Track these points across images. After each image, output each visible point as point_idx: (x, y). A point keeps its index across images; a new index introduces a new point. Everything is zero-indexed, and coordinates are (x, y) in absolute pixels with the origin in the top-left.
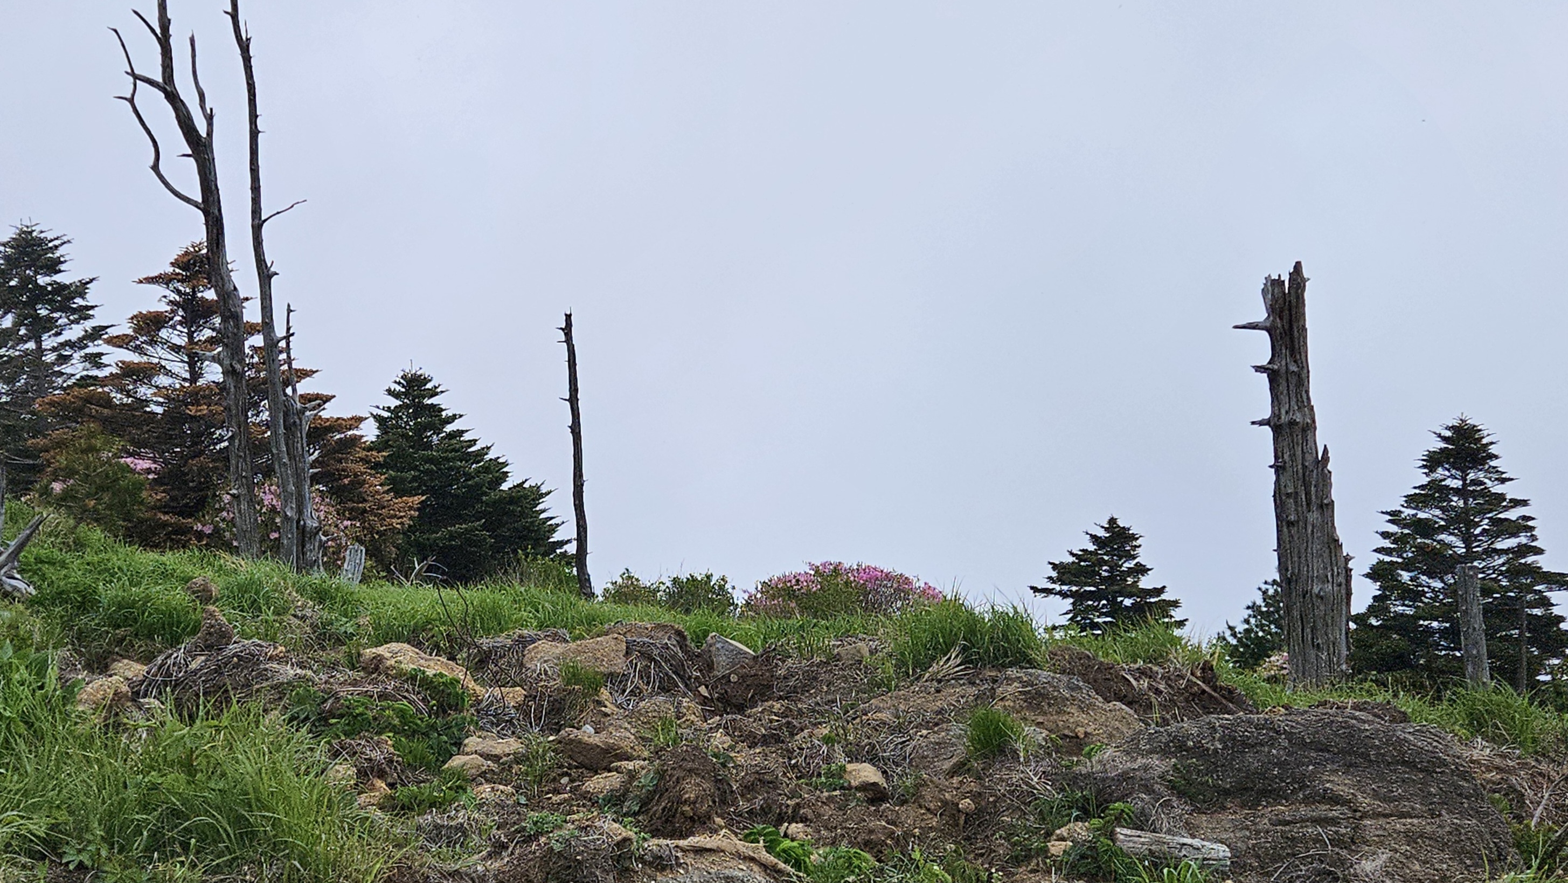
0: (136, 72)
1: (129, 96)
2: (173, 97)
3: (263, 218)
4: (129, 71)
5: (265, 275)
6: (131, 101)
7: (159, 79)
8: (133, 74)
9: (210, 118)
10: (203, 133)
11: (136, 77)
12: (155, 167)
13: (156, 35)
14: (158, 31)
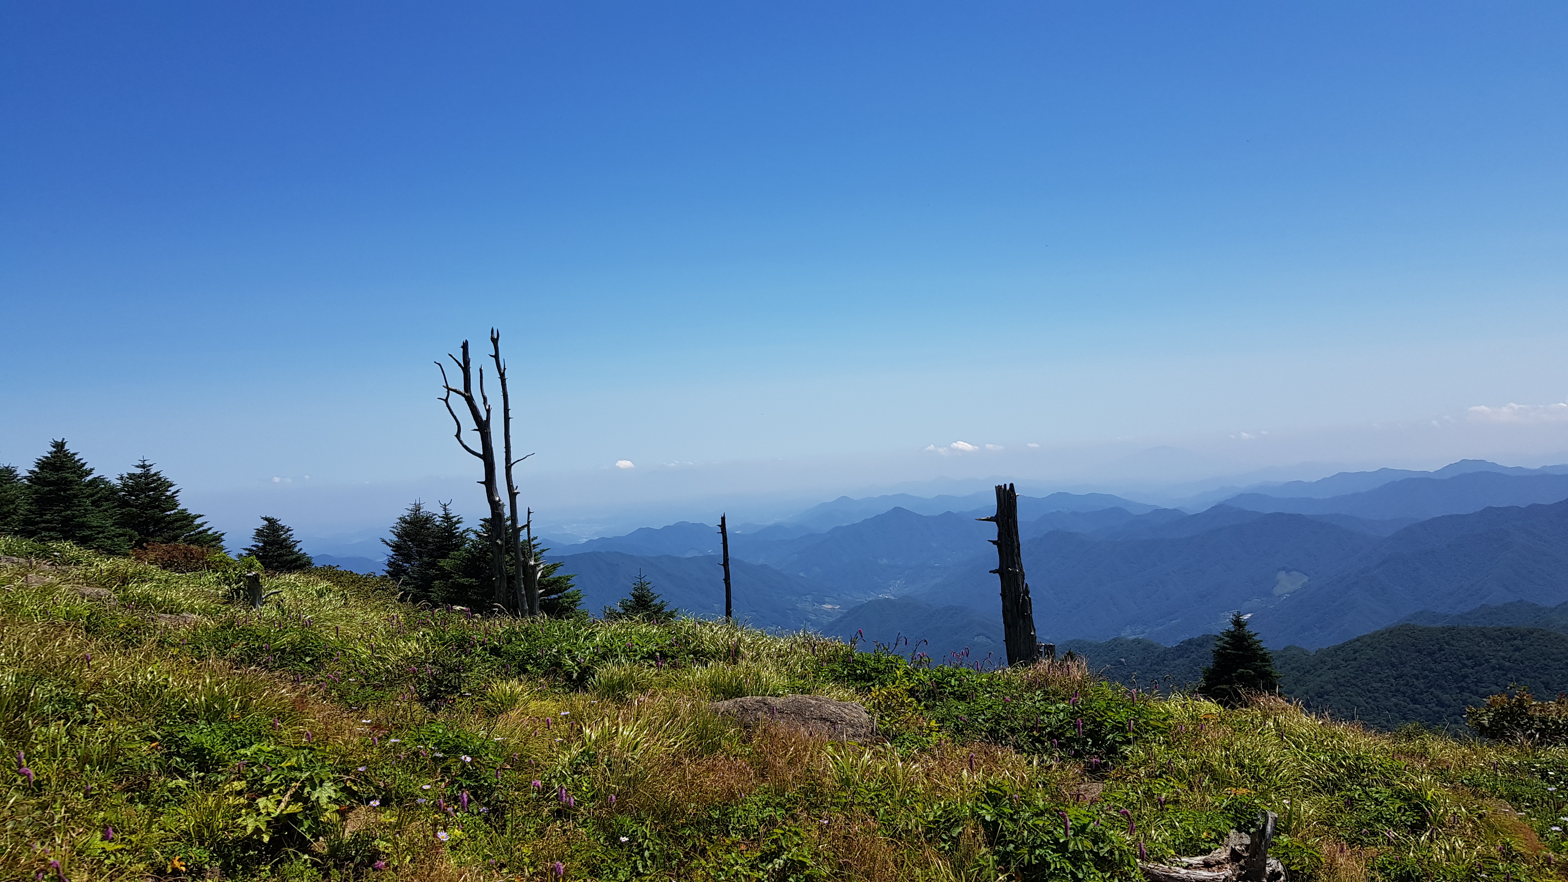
0: (450, 387)
1: (445, 398)
2: (470, 400)
3: (512, 462)
4: (445, 385)
5: (513, 495)
6: (446, 400)
7: (462, 390)
8: (447, 387)
9: (488, 411)
10: (484, 418)
11: (449, 389)
12: (458, 436)
13: (460, 365)
14: (463, 366)
